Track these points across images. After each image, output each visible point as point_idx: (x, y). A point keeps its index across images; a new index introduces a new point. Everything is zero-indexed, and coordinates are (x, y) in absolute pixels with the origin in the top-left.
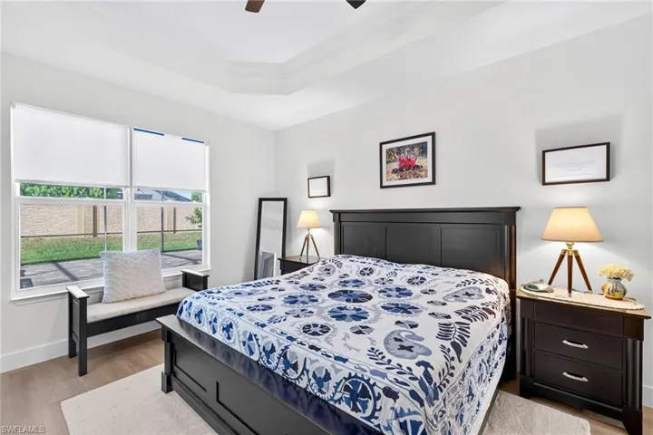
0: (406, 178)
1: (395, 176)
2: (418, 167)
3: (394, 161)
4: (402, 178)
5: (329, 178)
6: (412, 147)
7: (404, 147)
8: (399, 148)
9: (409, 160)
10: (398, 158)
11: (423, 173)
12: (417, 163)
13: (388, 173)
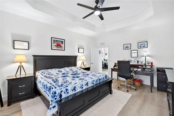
0: (58, 48)
1: (56, 47)
2: (61, 46)
3: (55, 43)
4: (57, 48)
5: (28, 42)
6: (60, 41)
7: (58, 41)
8: (57, 40)
9: (59, 44)
10: (56, 43)
11: (62, 48)
12: (61, 45)
13: (54, 46)
